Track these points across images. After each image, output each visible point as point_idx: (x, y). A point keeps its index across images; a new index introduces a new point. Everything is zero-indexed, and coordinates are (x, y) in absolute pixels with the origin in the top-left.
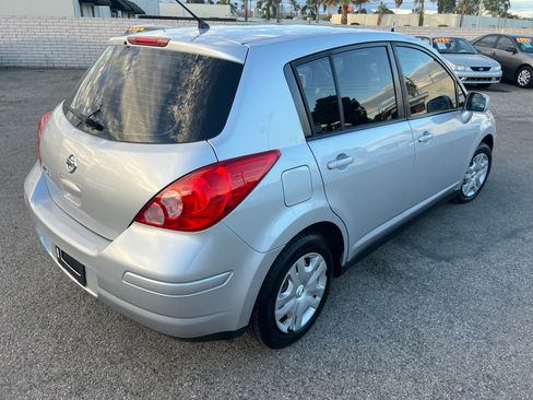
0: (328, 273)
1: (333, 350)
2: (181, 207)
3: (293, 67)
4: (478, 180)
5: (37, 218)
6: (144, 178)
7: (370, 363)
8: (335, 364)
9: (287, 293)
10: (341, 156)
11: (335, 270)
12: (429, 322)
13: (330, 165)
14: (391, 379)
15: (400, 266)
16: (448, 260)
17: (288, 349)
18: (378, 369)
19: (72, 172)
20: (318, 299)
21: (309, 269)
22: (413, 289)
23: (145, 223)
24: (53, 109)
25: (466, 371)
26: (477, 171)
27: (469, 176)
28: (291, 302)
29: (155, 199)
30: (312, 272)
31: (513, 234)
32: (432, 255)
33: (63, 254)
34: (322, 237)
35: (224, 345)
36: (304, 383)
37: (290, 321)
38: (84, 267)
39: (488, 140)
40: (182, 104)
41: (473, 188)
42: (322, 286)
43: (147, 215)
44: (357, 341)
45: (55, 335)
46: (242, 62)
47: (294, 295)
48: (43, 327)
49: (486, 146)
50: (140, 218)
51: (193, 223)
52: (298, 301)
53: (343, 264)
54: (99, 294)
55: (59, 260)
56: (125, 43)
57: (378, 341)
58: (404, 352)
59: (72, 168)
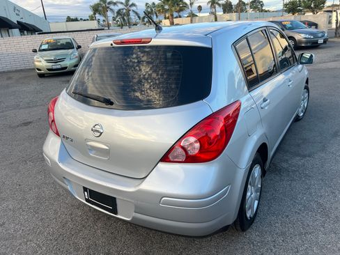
1: (276, 225)
4: (304, 106)
7: (303, 228)
9: (249, 194)
10: (265, 100)
13: (262, 106)
14: (321, 236)
15: (285, 165)
16: (309, 156)
17: (249, 230)
19: (99, 136)
20: (258, 194)
22: (300, 177)
23: (170, 162)
26: (303, 100)
28: (250, 199)
30: (257, 177)
32: (298, 155)
36: (271, 250)
37: (250, 211)
38: (115, 198)
41: (302, 111)
42: (260, 186)
43: (170, 157)
44: (287, 216)
46: (211, 47)
49: (306, 84)
50: (165, 159)
52: (252, 197)
53: (266, 168)
54: (133, 218)
55: (87, 200)
56: (112, 45)
57: (299, 213)
58: (318, 217)
59: (98, 134)
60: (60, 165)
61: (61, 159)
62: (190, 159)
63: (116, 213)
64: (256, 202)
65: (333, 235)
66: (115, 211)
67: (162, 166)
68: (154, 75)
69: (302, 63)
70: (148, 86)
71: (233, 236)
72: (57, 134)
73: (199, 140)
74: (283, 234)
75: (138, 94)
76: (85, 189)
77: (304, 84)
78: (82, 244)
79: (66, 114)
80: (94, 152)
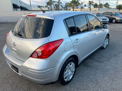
0: (75, 67)
1: (78, 85)
2: (41, 53)
3: (65, 20)
4: (106, 44)
5: (6, 57)
6: (31, 47)
7: (86, 87)
8: (78, 88)
9: (66, 72)
10: (77, 40)
11: (77, 66)
12: (99, 77)
13: (75, 42)
15: (91, 64)
17: (67, 85)
18: (88, 89)
19: (14, 46)
20: (73, 73)
21: (71, 66)
22: (94, 69)
23: (33, 57)
24: (9, 32)
25: (108, 88)
26: (106, 42)
27: (105, 43)
28: (67, 74)
29: (35, 52)
30: (72, 67)
31: (115, 55)
32: (98, 61)
33: (13, 66)
34: (73, 58)
35: (52, 85)
37: (67, 78)
38: (18, 68)
39: (108, 35)
40: (39, 30)
41: (106, 46)
42: (74, 70)
43: (33, 55)
44: (83, 82)
45: (11, 85)
46: (54, 19)
47: (68, 72)
48: (8, 83)
49: (108, 36)
50: (31, 56)
51: (44, 57)
52: (69, 74)
53: (78, 64)
54: (22, 75)
56: (26, 16)
57: (88, 82)
59: (14, 45)
62: (39, 57)
63: (18, 72)
69: (104, 28)
77: (106, 36)
80: (14, 51)
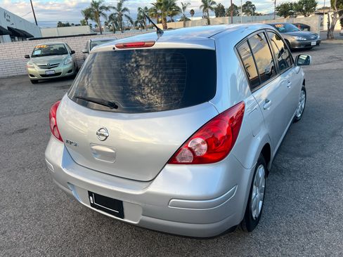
0: (265, 177)
1: (281, 224)
4: (301, 107)
7: (308, 227)
9: (254, 194)
10: (267, 101)
13: (264, 107)
14: (326, 234)
15: (286, 165)
16: (309, 156)
17: (255, 230)
19: (104, 140)
22: (302, 177)
23: (177, 163)
28: (255, 199)
30: (261, 177)
31: (334, 134)
32: (298, 155)
36: (278, 250)
37: (255, 212)
39: (304, 82)
41: (299, 112)
42: (263, 186)
43: (178, 159)
44: (292, 216)
46: (214, 49)
49: (303, 86)
52: (257, 197)
54: (141, 222)
55: (92, 205)
56: (114, 48)
57: (303, 213)
58: (322, 215)
59: (104, 138)
60: (64, 170)
61: (65, 165)
62: (198, 160)
63: (123, 217)
64: (261, 202)
65: (338, 233)
66: (121, 215)
67: (169, 168)
68: (154, 79)
69: (299, 65)
70: (149, 91)
71: (238, 236)
72: (60, 139)
73: (207, 141)
74: (288, 233)
75: (138, 98)
76: (90, 194)
77: (301, 85)
78: (88, 250)
79: (67, 120)
80: (98, 156)
